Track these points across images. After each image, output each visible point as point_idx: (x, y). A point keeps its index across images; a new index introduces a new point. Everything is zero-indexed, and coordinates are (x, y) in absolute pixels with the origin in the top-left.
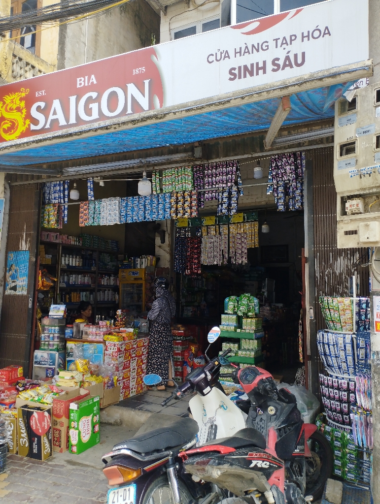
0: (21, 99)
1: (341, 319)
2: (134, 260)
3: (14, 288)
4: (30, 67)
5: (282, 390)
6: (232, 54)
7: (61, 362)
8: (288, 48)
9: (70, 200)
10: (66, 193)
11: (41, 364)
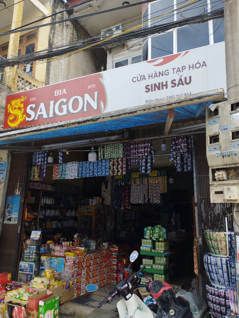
0: (21, 103)
1: (219, 247)
2: (88, 200)
3: (10, 219)
4: (28, 83)
5: (179, 298)
6: (147, 77)
7: (37, 270)
8: (181, 74)
9: (48, 163)
10: (46, 159)
11: (23, 271)
